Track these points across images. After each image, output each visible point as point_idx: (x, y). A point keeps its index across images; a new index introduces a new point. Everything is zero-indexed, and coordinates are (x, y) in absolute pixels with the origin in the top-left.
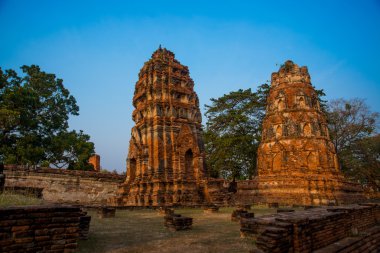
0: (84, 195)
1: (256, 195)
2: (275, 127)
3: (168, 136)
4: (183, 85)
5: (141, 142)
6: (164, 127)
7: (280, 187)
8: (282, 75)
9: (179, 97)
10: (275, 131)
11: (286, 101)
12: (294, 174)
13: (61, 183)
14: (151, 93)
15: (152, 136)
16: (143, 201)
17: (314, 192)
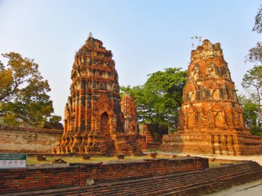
0: (41, 146)
1: (174, 146)
2: (190, 93)
3: (89, 103)
4: (105, 65)
5: (71, 107)
6: (87, 96)
7: (191, 140)
8: (198, 52)
9: (101, 74)
10: (190, 96)
11: (200, 73)
12: (202, 130)
13: (24, 137)
14: (79, 72)
15: (78, 103)
16: (64, 150)
17: (216, 145)
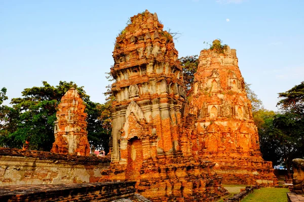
2: (210, 107)
15: (160, 115)
